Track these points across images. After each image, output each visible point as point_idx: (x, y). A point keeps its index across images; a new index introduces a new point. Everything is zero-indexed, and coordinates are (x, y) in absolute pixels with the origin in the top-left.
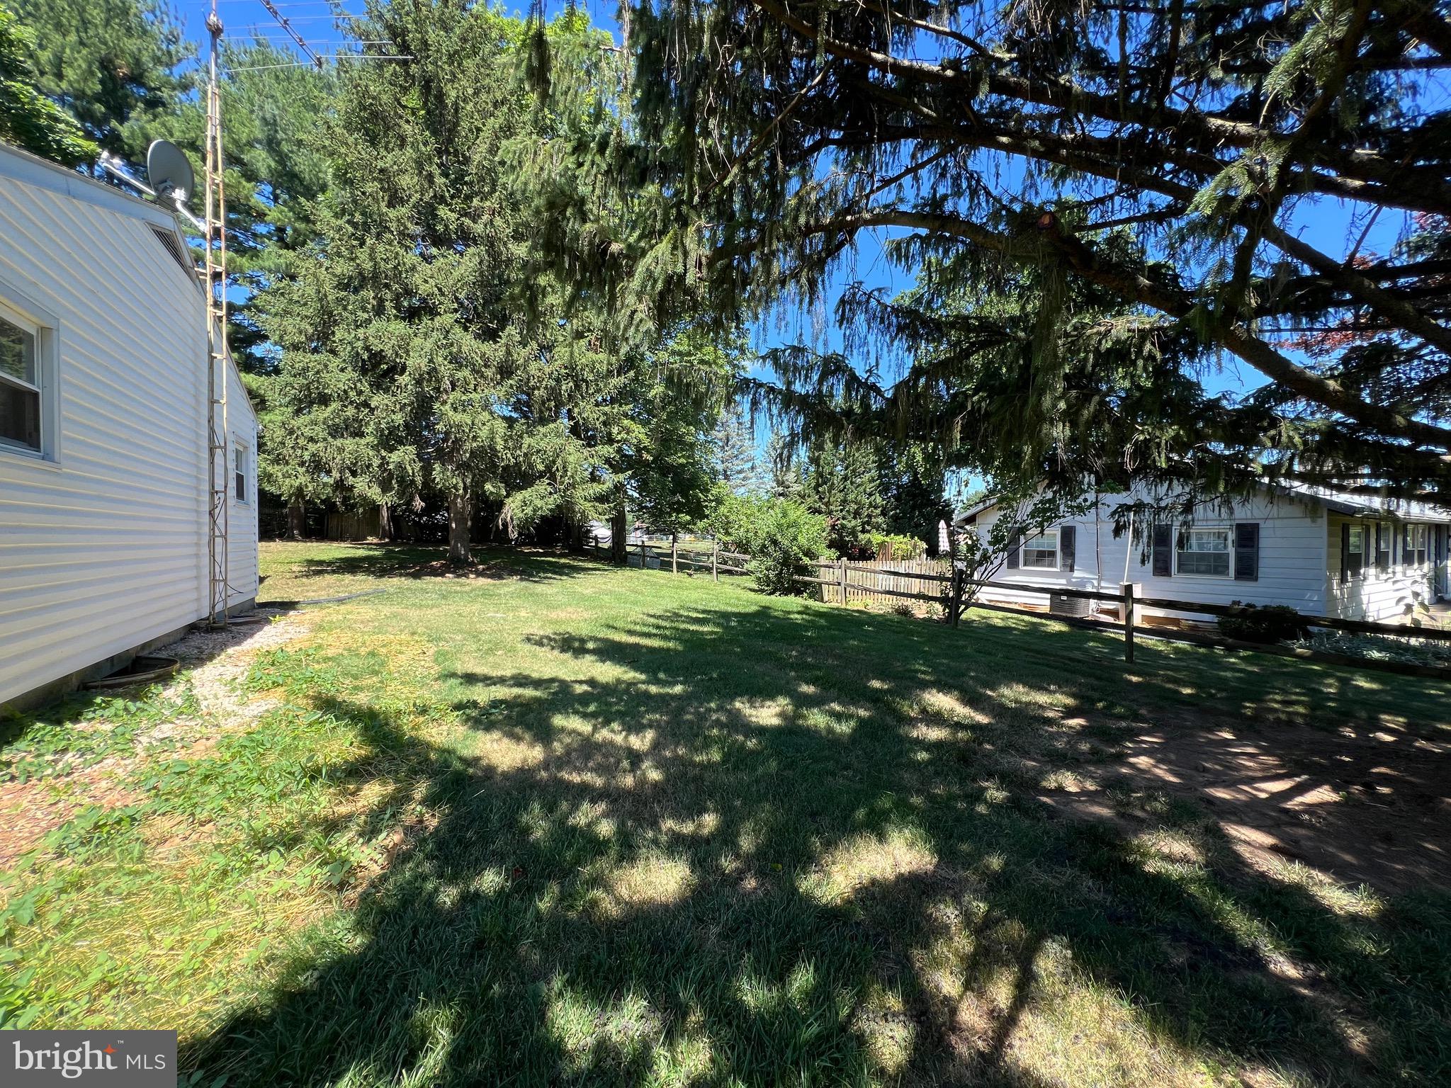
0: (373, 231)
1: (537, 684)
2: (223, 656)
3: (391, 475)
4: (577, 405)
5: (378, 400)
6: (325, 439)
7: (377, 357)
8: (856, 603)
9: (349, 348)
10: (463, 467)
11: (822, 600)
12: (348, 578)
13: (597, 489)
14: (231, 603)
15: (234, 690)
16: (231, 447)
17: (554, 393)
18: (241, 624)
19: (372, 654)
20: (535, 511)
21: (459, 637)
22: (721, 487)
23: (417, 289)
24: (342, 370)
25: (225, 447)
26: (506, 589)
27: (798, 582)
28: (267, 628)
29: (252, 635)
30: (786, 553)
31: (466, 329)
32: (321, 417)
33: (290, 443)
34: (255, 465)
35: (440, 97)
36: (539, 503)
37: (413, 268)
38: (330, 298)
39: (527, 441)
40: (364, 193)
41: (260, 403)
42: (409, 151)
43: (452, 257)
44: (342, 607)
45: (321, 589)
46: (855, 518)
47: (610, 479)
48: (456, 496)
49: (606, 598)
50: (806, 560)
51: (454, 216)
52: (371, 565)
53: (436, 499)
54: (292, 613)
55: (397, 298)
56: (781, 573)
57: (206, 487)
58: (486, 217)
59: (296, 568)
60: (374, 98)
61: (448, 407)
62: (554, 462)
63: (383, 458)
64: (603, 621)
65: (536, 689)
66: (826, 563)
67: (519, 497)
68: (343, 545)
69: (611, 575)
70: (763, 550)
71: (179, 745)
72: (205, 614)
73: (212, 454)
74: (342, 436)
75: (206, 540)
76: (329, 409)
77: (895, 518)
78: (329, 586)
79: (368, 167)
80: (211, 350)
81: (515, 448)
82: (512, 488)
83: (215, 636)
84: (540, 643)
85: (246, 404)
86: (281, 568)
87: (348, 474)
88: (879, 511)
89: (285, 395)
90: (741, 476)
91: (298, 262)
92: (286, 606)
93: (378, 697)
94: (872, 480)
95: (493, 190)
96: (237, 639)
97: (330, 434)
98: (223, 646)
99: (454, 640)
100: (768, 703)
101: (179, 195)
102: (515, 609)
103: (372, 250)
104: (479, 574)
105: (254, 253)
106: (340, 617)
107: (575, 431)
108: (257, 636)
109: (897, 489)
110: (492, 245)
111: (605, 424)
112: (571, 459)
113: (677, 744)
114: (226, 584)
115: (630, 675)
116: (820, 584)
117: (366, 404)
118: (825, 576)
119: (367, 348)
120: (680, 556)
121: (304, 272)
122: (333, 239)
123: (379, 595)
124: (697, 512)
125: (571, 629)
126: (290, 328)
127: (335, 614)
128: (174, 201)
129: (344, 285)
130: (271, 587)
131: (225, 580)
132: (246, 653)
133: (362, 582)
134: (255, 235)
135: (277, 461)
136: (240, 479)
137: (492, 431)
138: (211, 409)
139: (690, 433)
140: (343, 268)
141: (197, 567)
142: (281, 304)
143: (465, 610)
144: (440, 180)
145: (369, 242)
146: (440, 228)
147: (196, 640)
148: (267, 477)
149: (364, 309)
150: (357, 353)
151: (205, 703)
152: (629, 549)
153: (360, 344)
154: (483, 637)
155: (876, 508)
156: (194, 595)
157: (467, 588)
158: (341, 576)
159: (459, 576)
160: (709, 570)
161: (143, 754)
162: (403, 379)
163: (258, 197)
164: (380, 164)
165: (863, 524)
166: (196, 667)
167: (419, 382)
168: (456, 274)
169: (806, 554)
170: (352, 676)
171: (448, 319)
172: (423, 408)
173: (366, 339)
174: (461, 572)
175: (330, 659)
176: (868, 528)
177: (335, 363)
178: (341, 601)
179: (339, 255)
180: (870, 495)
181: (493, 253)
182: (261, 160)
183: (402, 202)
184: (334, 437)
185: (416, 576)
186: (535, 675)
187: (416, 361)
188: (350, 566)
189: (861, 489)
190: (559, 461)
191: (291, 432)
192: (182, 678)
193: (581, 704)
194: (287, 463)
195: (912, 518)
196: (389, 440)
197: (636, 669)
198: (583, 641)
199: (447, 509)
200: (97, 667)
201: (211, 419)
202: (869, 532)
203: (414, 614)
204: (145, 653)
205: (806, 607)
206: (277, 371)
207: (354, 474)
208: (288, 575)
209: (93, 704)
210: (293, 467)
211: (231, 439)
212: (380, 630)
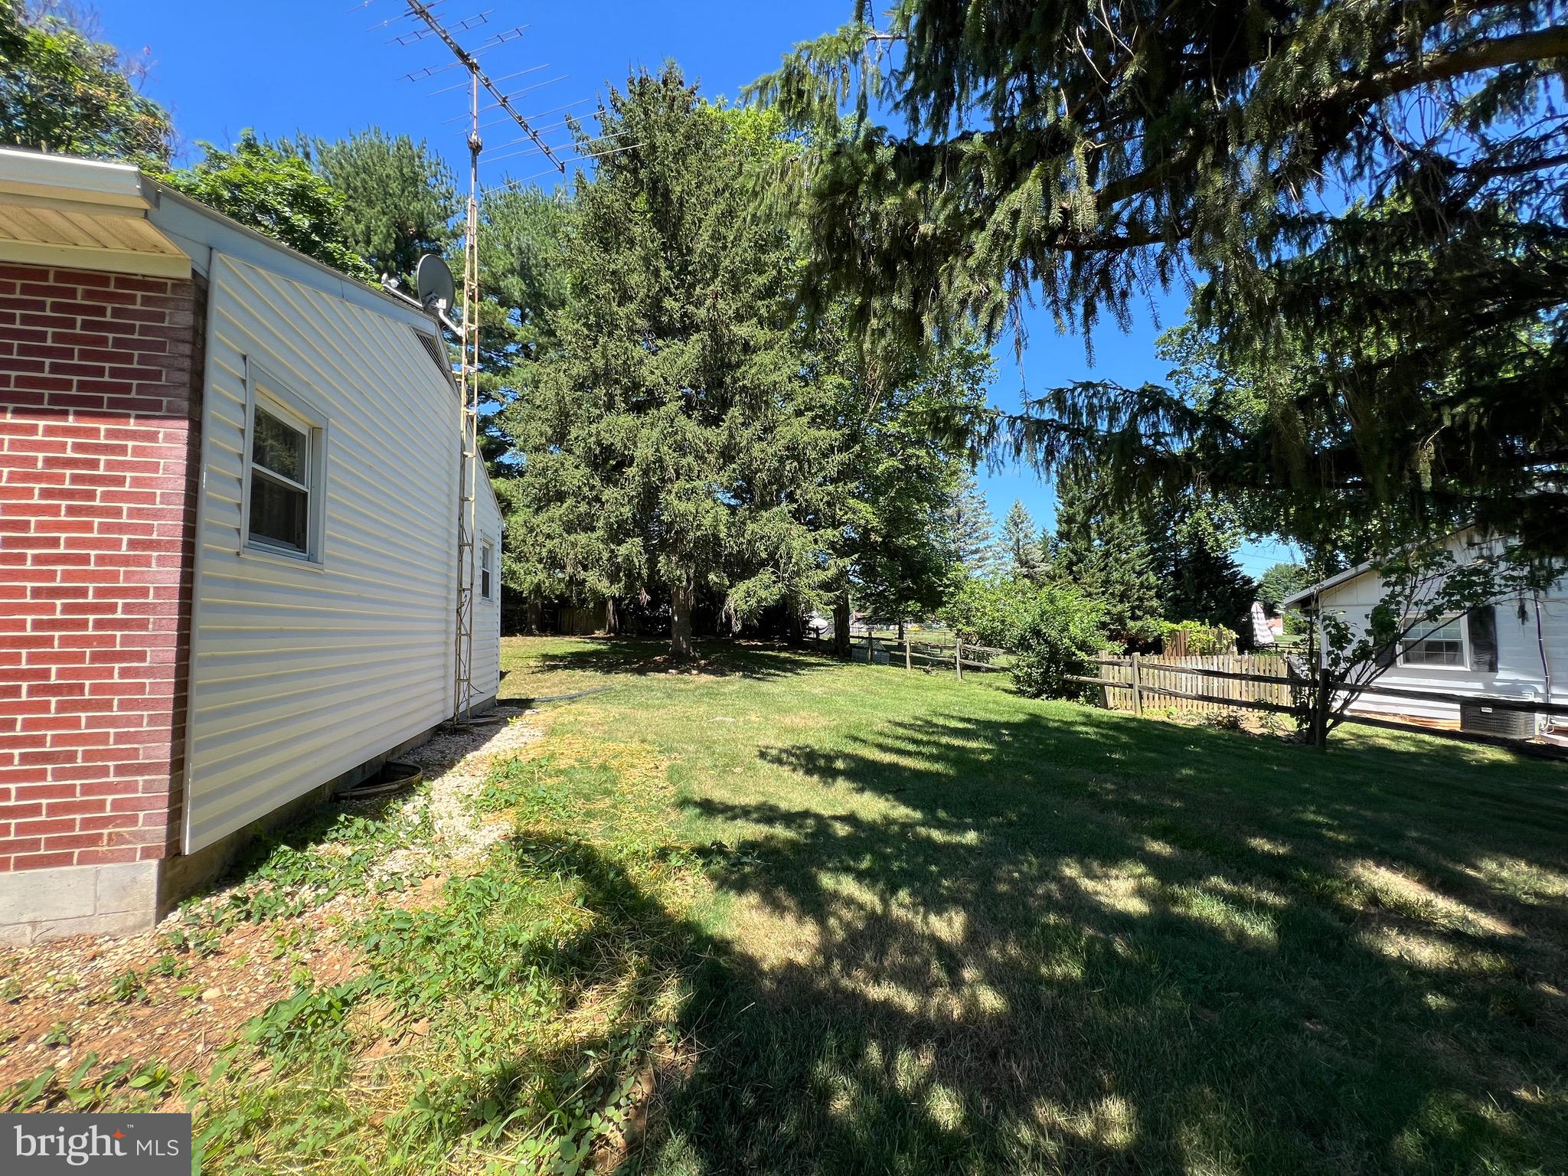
0: (605, 330)
1: (790, 819)
2: (462, 763)
3: (618, 568)
4: (799, 486)
5: (609, 494)
6: (561, 535)
7: (608, 451)
8: (1155, 712)
9: (583, 445)
10: (686, 558)
11: (1105, 706)
12: (579, 673)
13: (821, 576)
14: (473, 702)
15: (467, 808)
16: (478, 545)
17: (777, 477)
18: (481, 725)
19: (604, 768)
20: (758, 602)
21: (692, 748)
22: (959, 570)
23: (645, 380)
24: (577, 467)
25: (472, 545)
26: (731, 688)
27: (1071, 682)
28: (504, 730)
29: (490, 738)
30: (1053, 647)
31: (689, 417)
32: (558, 514)
33: (530, 541)
34: (499, 563)
35: (667, 193)
36: (763, 594)
37: (641, 362)
38: (567, 399)
39: (751, 527)
40: (597, 296)
41: (506, 506)
42: (638, 251)
43: (677, 345)
44: (573, 706)
45: (554, 685)
46: (1121, 601)
47: (835, 565)
48: (678, 588)
49: (841, 700)
50: (1082, 655)
51: (677, 305)
52: (599, 660)
53: (660, 590)
54: (528, 712)
55: (626, 392)
56: (1047, 671)
57: (454, 585)
58: (709, 302)
59: (532, 663)
60: (608, 207)
61: (673, 496)
62: (777, 548)
63: (612, 551)
64: (844, 731)
65: (788, 826)
66: (1109, 658)
67: (742, 587)
68: (573, 639)
69: (837, 671)
70: (1023, 644)
71: (406, 882)
72: (450, 714)
73: (461, 553)
74: (576, 531)
75: (453, 637)
76: (565, 505)
77: (1175, 601)
78: (561, 683)
79: (600, 271)
80: (463, 448)
81: (737, 536)
82: (736, 578)
83: (457, 739)
84: (779, 761)
85: (492, 504)
86: (521, 663)
87: (580, 568)
88: (1152, 593)
89: (528, 496)
90: (977, 556)
91: (541, 370)
92: (523, 705)
94: (1142, 556)
95: (715, 275)
96: (476, 743)
97: (565, 530)
98: (464, 751)
99: (686, 751)
100: (1114, 872)
101: (442, 304)
102: (744, 712)
103: (605, 348)
104: (702, 670)
105: (506, 371)
106: (571, 719)
107: (797, 515)
108: (495, 740)
109: (1175, 566)
110: (715, 330)
111: (828, 504)
112: (794, 544)
113: (1004, 937)
114: (469, 684)
115: (902, 812)
116: (1102, 686)
117: (597, 499)
118: (1108, 675)
119: (599, 443)
120: (914, 649)
122: (570, 343)
123: (606, 692)
124: (932, 600)
125: (812, 741)
126: (533, 432)
127: (565, 714)
128: (436, 310)
129: (580, 385)
130: (510, 683)
131: (468, 680)
132: (484, 760)
133: (589, 679)
134: (506, 356)
135: (518, 559)
136: (486, 576)
137: (716, 519)
138: (462, 507)
139: (923, 512)
140: (579, 369)
141: (445, 666)
142: (526, 410)
143: (693, 712)
144: (665, 274)
145: (601, 341)
146: (665, 319)
147: (441, 743)
148: (512, 574)
149: (596, 405)
150: (590, 448)
151: (440, 822)
152: (852, 641)
153: (592, 440)
154: (718, 749)
155: (1149, 588)
156: (441, 696)
157: (691, 686)
158: (572, 672)
159: (682, 672)
160: (948, 665)
161: (374, 892)
162: (631, 471)
163: (510, 320)
164: (612, 267)
165: (1133, 608)
166: (436, 776)
167: (646, 473)
168: (680, 362)
169: (1080, 649)
170: (584, 796)
171: (672, 407)
172: (649, 498)
173: (598, 434)
174: (683, 668)
175: (562, 772)
176: (1139, 613)
177: (570, 460)
178: (572, 699)
179: (576, 356)
180: (1140, 574)
181: (716, 337)
182: (515, 286)
183: (631, 299)
184: (569, 533)
185: (641, 672)
186: (784, 806)
187: (643, 452)
188: (579, 661)
189: (1128, 567)
190: (783, 547)
191: (532, 530)
192: (422, 791)
193: (850, 854)
194: (528, 561)
195: (1199, 599)
196: (617, 534)
197: (907, 803)
198: (830, 758)
199: (670, 603)
200: (350, 774)
201: (461, 515)
202: (1139, 618)
203: (642, 715)
204: (393, 759)
205: (1088, 716)
206: (522, 474)
207: (585, 568)
208: (526, 671)
209: (336, 822)
210: (533, 564)
211: (478, 536)
212: (610, 736)
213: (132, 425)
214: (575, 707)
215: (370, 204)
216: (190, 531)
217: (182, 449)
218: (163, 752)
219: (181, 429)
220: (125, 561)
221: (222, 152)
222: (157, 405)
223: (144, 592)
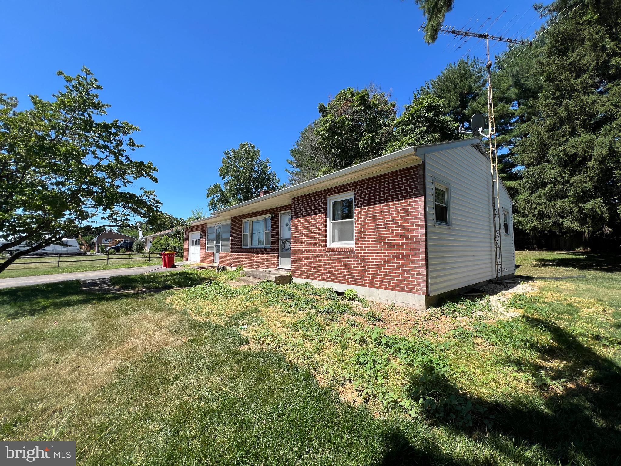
0: (567, 95)
2: (500, 293)
3: (586, 215)
5: (576, 178)
6: (545, 203)
7: (573, 157)
9: (556, 157)
12: (562, 269)
14: (504, 274)
15: (503, 306)
16: (502, 213)
18: (508, 283)
19: (570, 305)
24: (553, 169)
25: (499, 214)
28: (518, 286)
29: (512, 288)
32: (543, 193)
33: (528, 207)
34: (512, 219)
37: (594, 102)
38: (544, 138)
41: (513, 193)
45: (546, 272)
52: (577, 263)
54: (530, 281)
55: (584, 122)
57: (493, 229)
59: (534, 262)
63: (580, 207)
68: (560, 252)
71: (485, 319)
72: (495, 277)
73: (494, 217)
74: (555, 200)
75: (494, 249)
76: (547, 188)
78: (551, 272)
79: (562, 67)
80: (493, 179)
83: (498, 286)
85: (506, 195)
86: (527, 262)
87: (559, 218)
89: (525, 187)
91: (528, 128)
92: (528, 279)
93: (570, 325)
96: (507, 289)
97: (547, 200)
98: (501, 290)
101: (480, 129)
103: (566, 105)
105: (511, 132)
106: (555, 286)
108: (515, 288)
114: (501, 266)
117: (567, 182)
119: (567, 154)
121: (531, 131)
122: (544, 111)
123: (581, 279)
126: (526, 158)
127: (552, 284)
128: (478, 132)
129: (552, 128)
130: (522, 270)
131: (501, 265)
132: (509, 294)
133: (569, 272)
134: (510, 124)
135: (522, 216)
136: (506, 226)
138: (494, 200)
140: (550, 121)
141: (491, 259)
142: (522, 148)
145: (564, 102)
147: (492, 286)
148: (519, 223)
149: (564, 136)
150: (561, 158)
151: (493, 308)
153: (562, 153)
156: (490, 269)
158: (558, 268)
161: (474, 318)
162: (591, 164)
163: (512, 108)
166: (491, 295)
167: (602, 162)
170: (557, 312)
173: (565, 150)
175: (546, 303)
177: (549, 166)
178: (557, 279)
182: (512, 92)
184: (550, 201)
191: (529, 202)
192: (486, 298)
194: (528, 216)
196: (583, 197)
201: (494, 204)
206: (521, 178)
207: (563, 217)
208: (530, 265)
209: (461, 299)
210: (530, 217)
211: (501, 209)
212: (577, 295)
213: (414, 199)
214: (557, 282)
215: (449, 92)
216: (426, 221)
217: (423, 203)
218: (424, 271)
219: (422, 198)
220: (415, 229)
221: (409, 105)
222: (417, 194)
223: (418, 236)
